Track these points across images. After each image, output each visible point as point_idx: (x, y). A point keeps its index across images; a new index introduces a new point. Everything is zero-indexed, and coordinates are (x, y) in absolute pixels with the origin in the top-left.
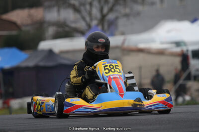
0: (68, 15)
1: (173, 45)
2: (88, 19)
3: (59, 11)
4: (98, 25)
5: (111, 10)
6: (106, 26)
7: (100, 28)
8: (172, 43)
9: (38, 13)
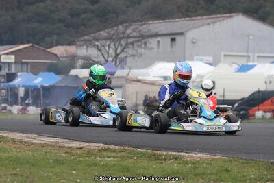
0: (93, 52)
1: (162, 79)
2: (106, 56)
3: (87, 49)
4: (112, 61)
5: (122, 51)
6: (118, 63)
7: (114, 63)
8: (161, 77)
9: (72, 49)
